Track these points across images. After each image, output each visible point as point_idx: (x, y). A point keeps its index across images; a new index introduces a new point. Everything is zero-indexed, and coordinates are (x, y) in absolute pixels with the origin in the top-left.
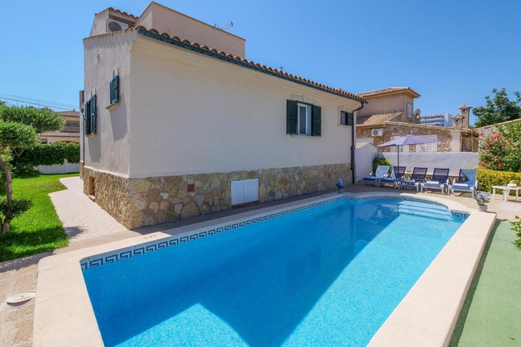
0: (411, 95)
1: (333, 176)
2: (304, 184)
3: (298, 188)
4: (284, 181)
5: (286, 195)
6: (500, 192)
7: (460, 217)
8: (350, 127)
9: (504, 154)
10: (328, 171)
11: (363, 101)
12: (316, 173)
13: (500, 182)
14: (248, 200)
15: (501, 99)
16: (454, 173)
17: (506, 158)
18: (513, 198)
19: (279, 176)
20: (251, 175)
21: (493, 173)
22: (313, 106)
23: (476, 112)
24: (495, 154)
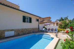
0: (50, 18)
1: (34, 30)
2: (27, 31)
3: (26, 32)
4: (22, 31)
5: (23, 34)
6: (61, 32)
7: (53, 38)
8: (38, 22)
9: (62, 26)
10: (33, 29)
11: (43, 19)
12: (30, 29)
13: (61, 31)
14: (11, 36)
15: (62, 18)
16: (54, 29)
17: (62, 27)
18: (63, 33)
19: (21, 30)
20: (12, 30)
21: (60, 29)
22: (30, 18)
23: (59, 20)
24: (61, 26)
